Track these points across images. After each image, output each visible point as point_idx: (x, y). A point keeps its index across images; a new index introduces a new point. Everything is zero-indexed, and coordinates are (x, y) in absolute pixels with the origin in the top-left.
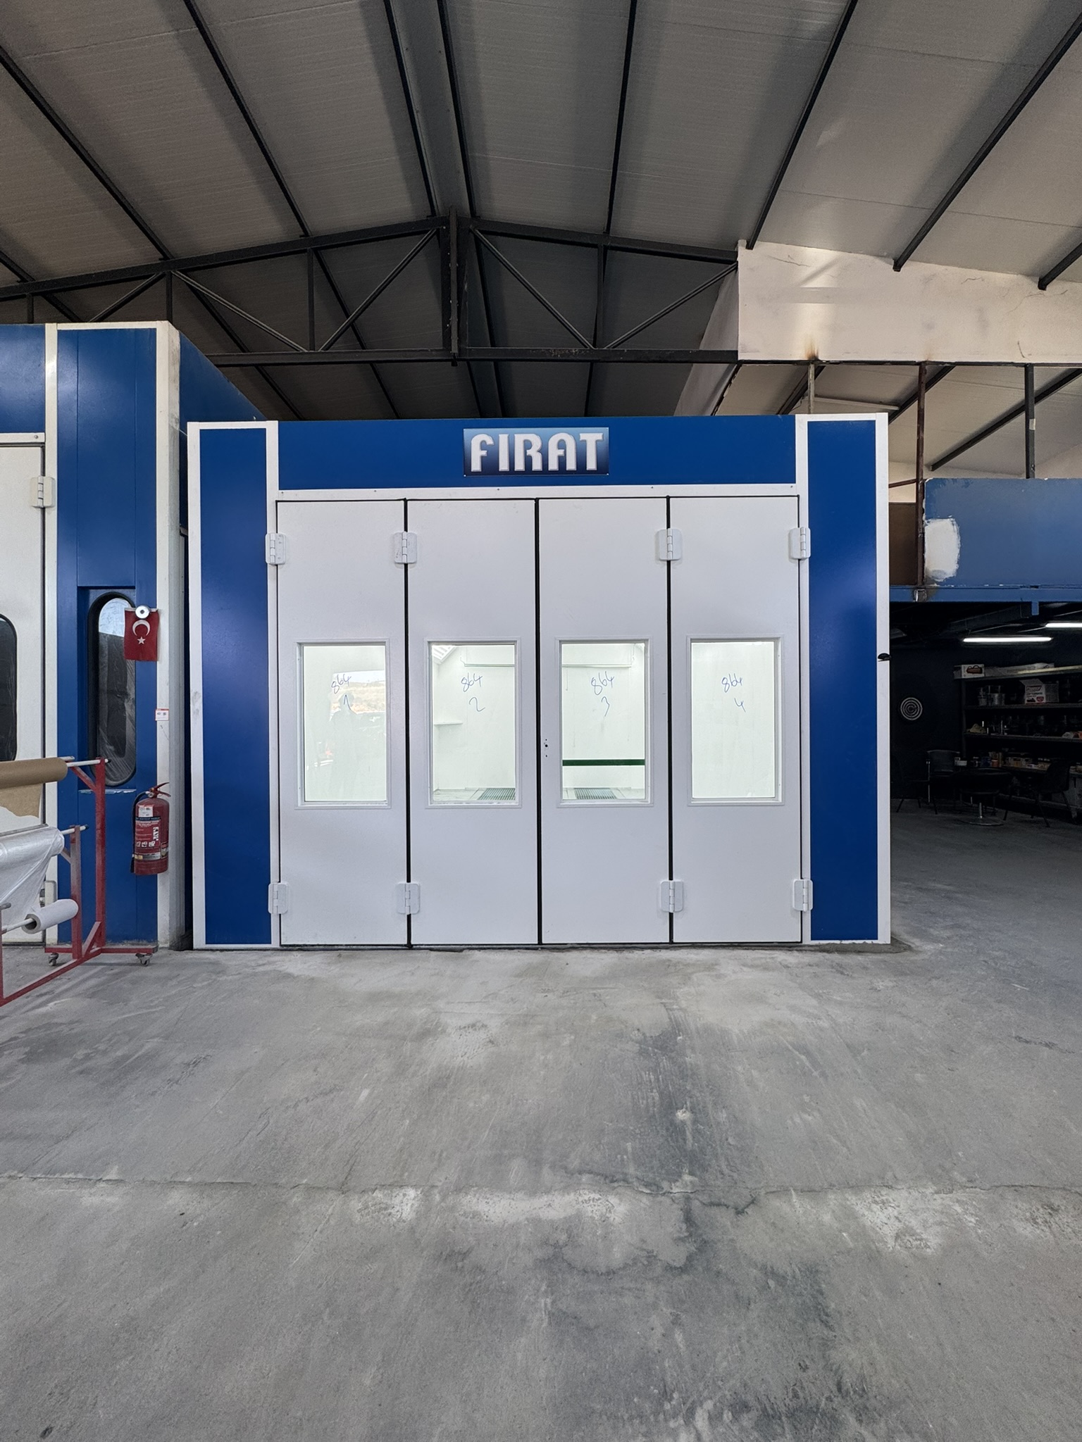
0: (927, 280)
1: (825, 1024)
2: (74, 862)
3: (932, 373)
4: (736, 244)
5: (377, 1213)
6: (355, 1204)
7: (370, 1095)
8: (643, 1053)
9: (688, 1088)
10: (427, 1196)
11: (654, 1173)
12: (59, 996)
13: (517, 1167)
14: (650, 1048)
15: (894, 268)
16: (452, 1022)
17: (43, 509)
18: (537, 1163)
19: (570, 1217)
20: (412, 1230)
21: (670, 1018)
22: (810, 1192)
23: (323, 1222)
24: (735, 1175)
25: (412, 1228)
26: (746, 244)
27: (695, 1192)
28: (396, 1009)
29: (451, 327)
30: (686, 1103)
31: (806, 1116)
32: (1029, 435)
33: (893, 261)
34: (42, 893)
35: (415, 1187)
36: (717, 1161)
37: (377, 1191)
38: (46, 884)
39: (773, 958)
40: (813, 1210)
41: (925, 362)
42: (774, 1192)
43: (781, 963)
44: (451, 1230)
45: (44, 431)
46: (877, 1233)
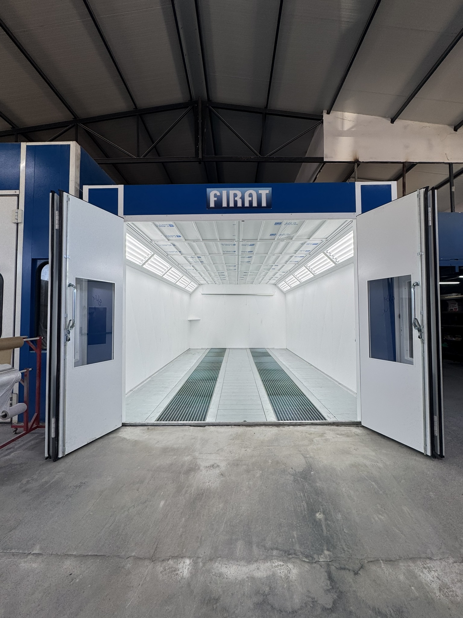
0: (405, 127)
1: (381, 465)
2: (25, 385)
3: (408, 167)
4: (322, 113)
5: (170, 573)
6: (159, 568)
7: (164, 504)
8: (295, 481)
9: (320, 500)
10: (195, 563)
11: (309, 549)
12: (16, 450)
13: (240, 546)
14: (299, 478)
15: (391, 122)
16: (203, 464)
17: (17, 224)
18: (249, 543)
19: (269, 576)
20: (189, 585)
21: (306, 462)
22: (389, 561)
23: (143, 579)
24: (350, 551)
25: (189, 583)
26: (326, 112)
27: (331, 561)
28: (175, 457)
29: (198, 147)
30: (320, 509)
31: (380, 516)
32: (452, 193)
33: (391, 119)
34: (11, 399)
35: (190, 557)
36: (340, 542)
37: (170, 560)
38: (13, 395)
39: (350, 430)
40: (393, 572)
41: (405, 162)
42: (371, 561)
43: (354, 433)
44: (209, 584)
45: (19, 190)
46: (429, 586)
